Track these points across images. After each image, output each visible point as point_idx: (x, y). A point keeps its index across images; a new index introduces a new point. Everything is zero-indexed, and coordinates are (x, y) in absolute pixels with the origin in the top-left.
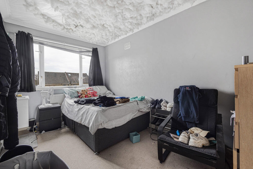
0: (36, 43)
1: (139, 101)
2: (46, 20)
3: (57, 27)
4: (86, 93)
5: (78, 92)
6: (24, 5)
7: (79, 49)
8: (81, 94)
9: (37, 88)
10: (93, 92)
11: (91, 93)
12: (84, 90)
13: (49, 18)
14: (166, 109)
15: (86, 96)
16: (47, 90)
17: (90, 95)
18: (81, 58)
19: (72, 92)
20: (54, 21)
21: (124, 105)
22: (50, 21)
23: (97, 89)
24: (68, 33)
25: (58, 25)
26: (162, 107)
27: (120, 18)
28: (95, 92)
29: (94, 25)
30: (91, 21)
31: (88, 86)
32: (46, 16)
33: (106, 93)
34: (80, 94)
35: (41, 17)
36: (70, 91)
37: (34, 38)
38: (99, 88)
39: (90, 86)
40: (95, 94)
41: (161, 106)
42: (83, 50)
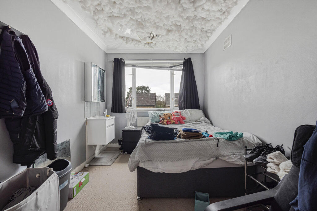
0: (129, 66)
1: (223, 140)
2: (126, 41)
3: (138, 45)
4: (168, 118)
5: (160, 116)
6: (103, 34)
7: (169, 64)
8: (163, 119)
9: (128, 109)
10: (179, 118)
11: (177, 118)
12: (167, 115)
13: (127, 38)
14: (276, 171)
15: (167, 121)
16: (130, 112)
17: (174, 121)
18: (172, 75)
19: (154, 116)
20: (133, 40)
21: (186, 142)
22: (130, 41)
23: (187, 113)
24: (151, 48)
25: (138, 42)
26: (268, 165)
27: (185, 3)
28: (182, 117)
29: (167, 28)
30: (159, 25)
31: (178, 109)
32: (124, 37)
33: (199, 120)
34: (161, 119)
35: (121, 40)
36: (152, 114)
37: (126, 62)
38: (190, 113)
39: (180, 109)
40: (182, 120)
41: (268, 162)
42: (175, 64)
